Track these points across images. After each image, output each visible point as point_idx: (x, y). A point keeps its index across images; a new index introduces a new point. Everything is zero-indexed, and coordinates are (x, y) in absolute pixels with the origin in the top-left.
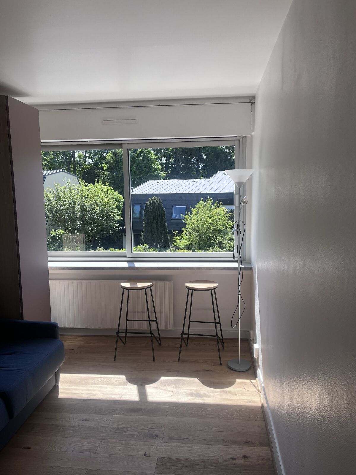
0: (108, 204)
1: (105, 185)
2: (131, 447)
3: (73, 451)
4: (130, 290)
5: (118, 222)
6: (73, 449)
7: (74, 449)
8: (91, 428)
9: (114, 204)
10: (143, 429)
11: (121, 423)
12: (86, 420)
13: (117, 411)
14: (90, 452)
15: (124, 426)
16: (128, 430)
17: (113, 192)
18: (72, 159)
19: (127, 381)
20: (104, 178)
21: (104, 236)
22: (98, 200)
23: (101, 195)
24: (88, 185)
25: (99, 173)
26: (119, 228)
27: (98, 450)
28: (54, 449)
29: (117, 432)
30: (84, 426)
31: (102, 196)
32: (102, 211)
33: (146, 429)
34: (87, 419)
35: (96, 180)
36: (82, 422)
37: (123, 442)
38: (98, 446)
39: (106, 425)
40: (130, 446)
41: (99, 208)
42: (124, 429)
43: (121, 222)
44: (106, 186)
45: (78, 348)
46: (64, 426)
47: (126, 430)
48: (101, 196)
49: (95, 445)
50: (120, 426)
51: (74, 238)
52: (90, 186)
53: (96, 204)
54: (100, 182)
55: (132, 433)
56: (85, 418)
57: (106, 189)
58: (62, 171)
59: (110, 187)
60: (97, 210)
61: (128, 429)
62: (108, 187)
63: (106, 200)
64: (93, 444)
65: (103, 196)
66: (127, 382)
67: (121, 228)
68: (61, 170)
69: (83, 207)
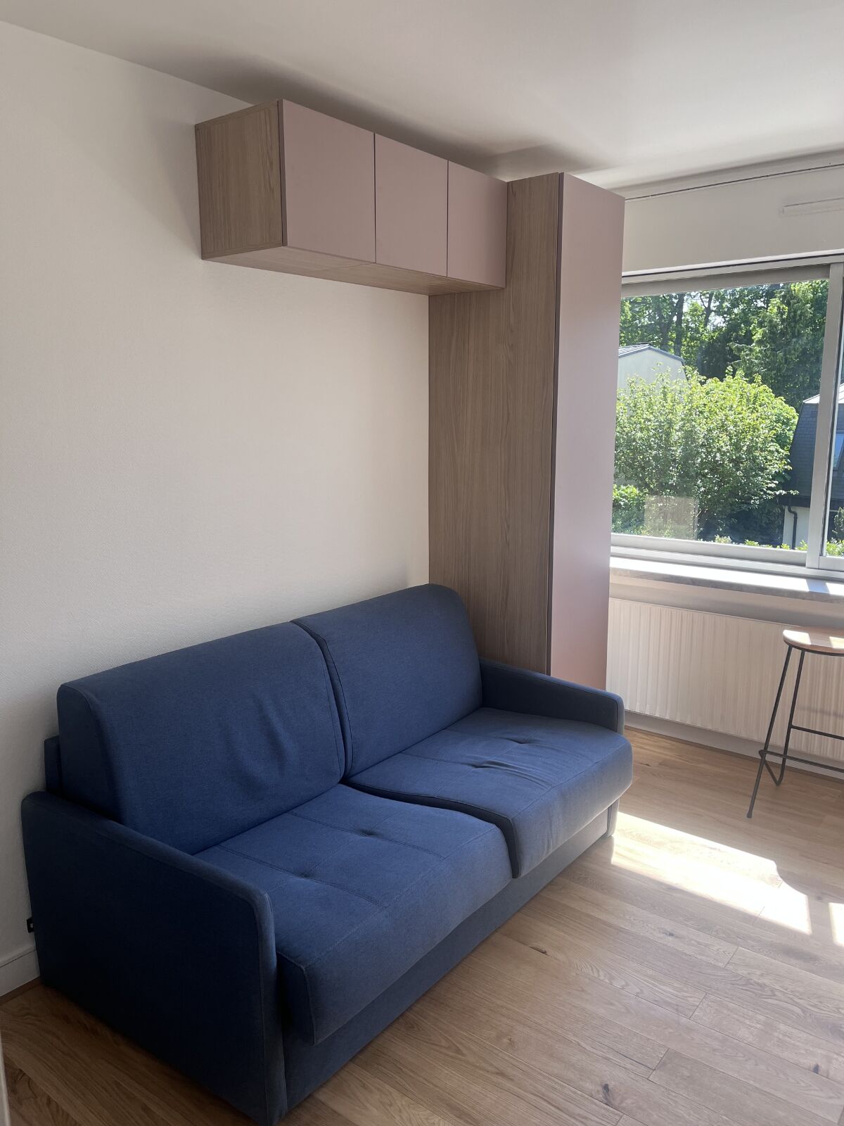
0: (755, 429)
1: (751, 381)
2: (781, 1036)
3: (638, 993)
4: (806, 652)
5: (776, 476)
6: (638, 991)
7: (641, 990)
8: (684, 957)
9: (771, 430)
10: (815, 1006)
11: (758, 973)
12: (671, 935)
13: (749, 941)
14: (677, 1010)
15: (766, 981)
16: (775, 995)
17: (772, 399)
18: (675, 319)
19: (782, 877)
20: (752, 362)
21: (735, 509)
22: (731, 418)
23: (738, 406)
24: (706, 380)
25: (739, 350)
26: (778, 493)
27: (696, 1013)
28: (596, 975)
29: (746, 990)
30: (666, 945)
31: (742, 410)
32: (737, 447)
33: (825, 1009)
34: (674, 933)
35: (730, 368)
36: (662, 935)
37: (762, 1018)
38: (697, 1004)
39: (720, 964)
40: (776, 1034)
41: (731, 439)
42: (766, 989)
43: (783, 477)
44: (755, 382)
45: (660, 764)
46: (621, 931)
47: (769, 993)
48: (740, 409)
49: (689, 999)
50: (755, 979)
51: (661, 508)
52: (712, 383)
53: (723, 427)
54: (740, 372)
55: (785, 1005)
56: (669, 929)
57: (753, 392)
58: (649, 349)
59: (765, 387)
60: (724, 443)
61: (777, 993)
62: (759, 386)
63: (750, 418)
64: (686, 994)
65: (745, 409)
66: (780, 879)
67: (784, 492)
68: (647, 346)
69: (689, 436)
